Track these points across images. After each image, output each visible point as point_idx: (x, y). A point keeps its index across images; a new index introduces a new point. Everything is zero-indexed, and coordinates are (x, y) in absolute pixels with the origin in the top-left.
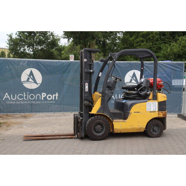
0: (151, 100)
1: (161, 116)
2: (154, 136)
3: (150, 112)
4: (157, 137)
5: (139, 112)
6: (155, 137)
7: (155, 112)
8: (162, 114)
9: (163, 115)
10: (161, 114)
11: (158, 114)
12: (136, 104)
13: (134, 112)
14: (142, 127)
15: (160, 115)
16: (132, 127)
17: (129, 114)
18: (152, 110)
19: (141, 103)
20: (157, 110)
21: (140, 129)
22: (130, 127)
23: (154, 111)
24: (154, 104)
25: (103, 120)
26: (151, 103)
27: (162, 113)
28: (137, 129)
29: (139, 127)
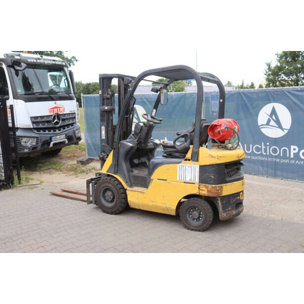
0: (189, 160)
1: (205, 192)
2: (192, 228)
3: (184, 182)
4: (196, 230)
5: (166, 180)
6: (192, 230)
7: (194, 184)
8: (206, 190)
9: (208, 191)
10: (204, 189)
11: (199, 188)
12: (162, 165)
13: (158, 179)
14: (170, 206)
15: (202, 190)
16: (153, 203)
17: (150, 180)
18: (188, 180)
19: (169, 165)
20: (197, 180)
21: (167, 209)
22: (151, 204)
23: (192, 182)
24: (193, 168)
25: (113, 185)
26: (187, 167)
27: (207, 187)
28: (162, 208)
29: (164, 206)
